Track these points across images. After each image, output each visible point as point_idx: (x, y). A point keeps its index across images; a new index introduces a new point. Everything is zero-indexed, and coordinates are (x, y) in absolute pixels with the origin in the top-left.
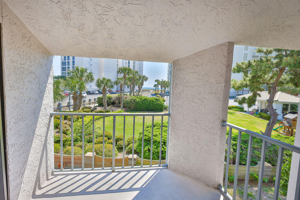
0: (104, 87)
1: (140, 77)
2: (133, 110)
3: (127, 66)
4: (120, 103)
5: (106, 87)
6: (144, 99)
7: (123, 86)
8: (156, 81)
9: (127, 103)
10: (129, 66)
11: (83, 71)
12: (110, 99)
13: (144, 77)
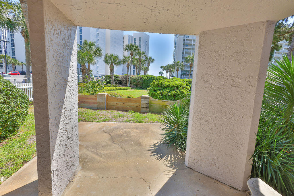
0: (112, 64)
1: (147, 58)
2: (140, 88)
3: (133, 44)
4: (126, 82)
5: (113, 64)
6: (151, 77)
7: (130, 65)
8: (161, 67)
9: (134, 80)
10: (135, 43)
11: (91, 45)
12: (117, 77)
13: (150, 58)
